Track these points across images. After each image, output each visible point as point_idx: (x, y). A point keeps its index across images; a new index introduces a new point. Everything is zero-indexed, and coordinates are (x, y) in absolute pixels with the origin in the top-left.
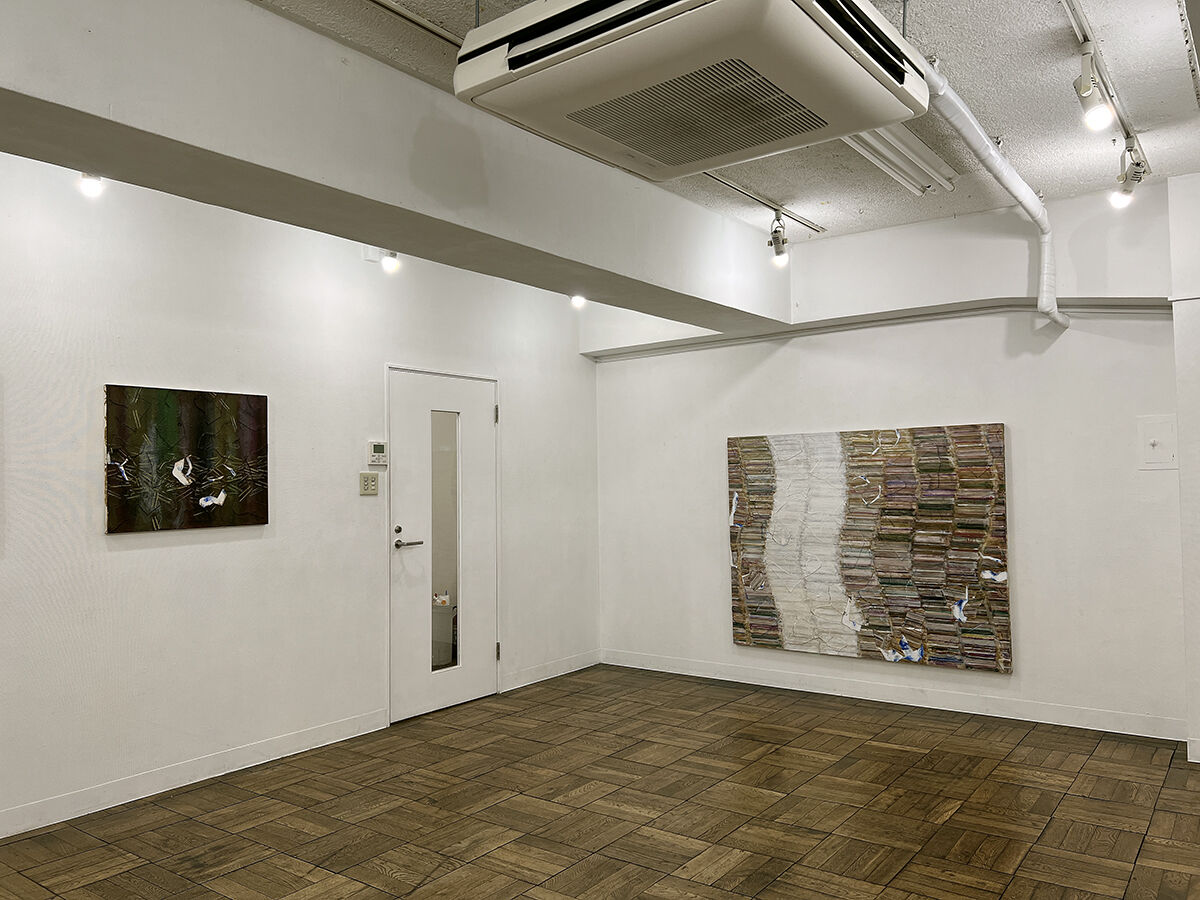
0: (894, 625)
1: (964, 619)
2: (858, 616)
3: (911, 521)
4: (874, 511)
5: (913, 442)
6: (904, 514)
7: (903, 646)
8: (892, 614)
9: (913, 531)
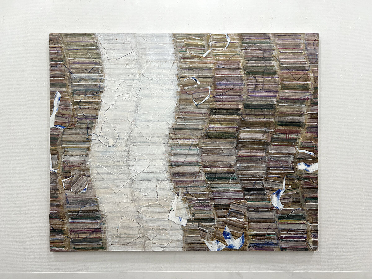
0: (219, 216)
1: (281, 207)
2: (184, 211)
3: (237, 120)
4: (203, 111)
5: (241, 46)
6: (231, 114)
7: (226, 236)
8: (217, 207)
9: (239, 128)
